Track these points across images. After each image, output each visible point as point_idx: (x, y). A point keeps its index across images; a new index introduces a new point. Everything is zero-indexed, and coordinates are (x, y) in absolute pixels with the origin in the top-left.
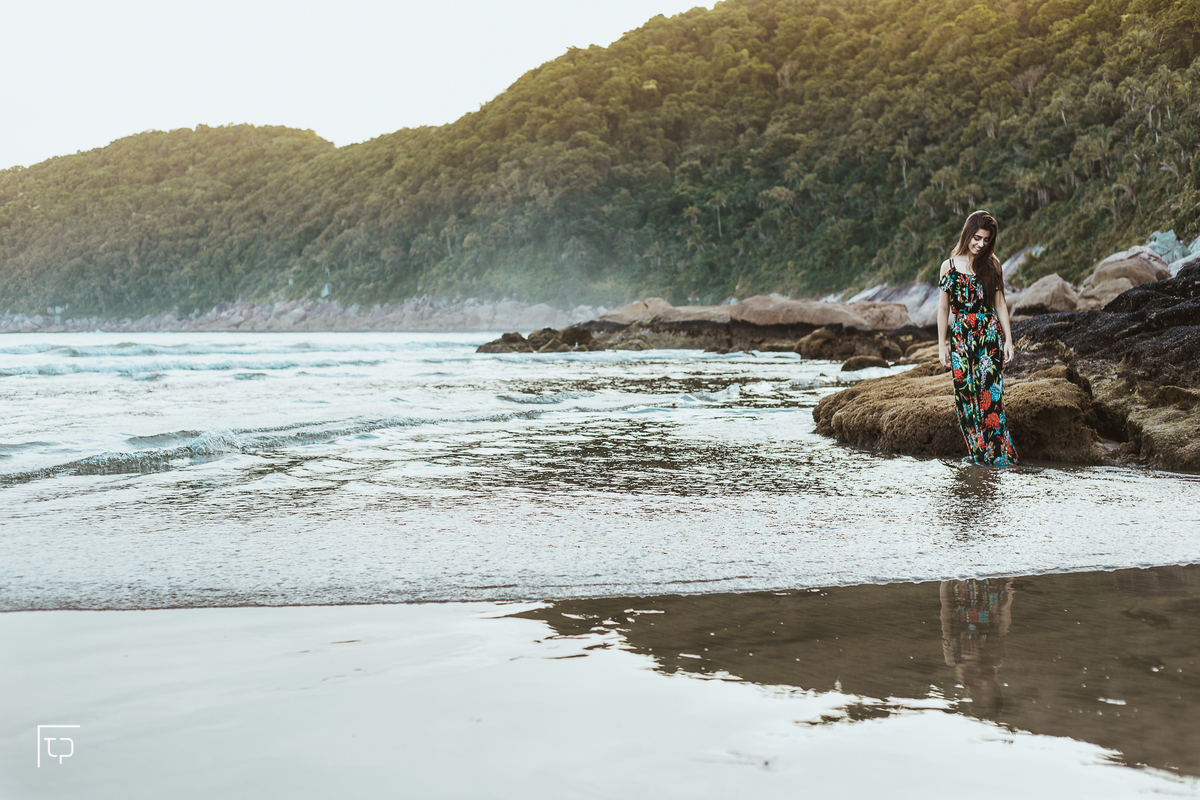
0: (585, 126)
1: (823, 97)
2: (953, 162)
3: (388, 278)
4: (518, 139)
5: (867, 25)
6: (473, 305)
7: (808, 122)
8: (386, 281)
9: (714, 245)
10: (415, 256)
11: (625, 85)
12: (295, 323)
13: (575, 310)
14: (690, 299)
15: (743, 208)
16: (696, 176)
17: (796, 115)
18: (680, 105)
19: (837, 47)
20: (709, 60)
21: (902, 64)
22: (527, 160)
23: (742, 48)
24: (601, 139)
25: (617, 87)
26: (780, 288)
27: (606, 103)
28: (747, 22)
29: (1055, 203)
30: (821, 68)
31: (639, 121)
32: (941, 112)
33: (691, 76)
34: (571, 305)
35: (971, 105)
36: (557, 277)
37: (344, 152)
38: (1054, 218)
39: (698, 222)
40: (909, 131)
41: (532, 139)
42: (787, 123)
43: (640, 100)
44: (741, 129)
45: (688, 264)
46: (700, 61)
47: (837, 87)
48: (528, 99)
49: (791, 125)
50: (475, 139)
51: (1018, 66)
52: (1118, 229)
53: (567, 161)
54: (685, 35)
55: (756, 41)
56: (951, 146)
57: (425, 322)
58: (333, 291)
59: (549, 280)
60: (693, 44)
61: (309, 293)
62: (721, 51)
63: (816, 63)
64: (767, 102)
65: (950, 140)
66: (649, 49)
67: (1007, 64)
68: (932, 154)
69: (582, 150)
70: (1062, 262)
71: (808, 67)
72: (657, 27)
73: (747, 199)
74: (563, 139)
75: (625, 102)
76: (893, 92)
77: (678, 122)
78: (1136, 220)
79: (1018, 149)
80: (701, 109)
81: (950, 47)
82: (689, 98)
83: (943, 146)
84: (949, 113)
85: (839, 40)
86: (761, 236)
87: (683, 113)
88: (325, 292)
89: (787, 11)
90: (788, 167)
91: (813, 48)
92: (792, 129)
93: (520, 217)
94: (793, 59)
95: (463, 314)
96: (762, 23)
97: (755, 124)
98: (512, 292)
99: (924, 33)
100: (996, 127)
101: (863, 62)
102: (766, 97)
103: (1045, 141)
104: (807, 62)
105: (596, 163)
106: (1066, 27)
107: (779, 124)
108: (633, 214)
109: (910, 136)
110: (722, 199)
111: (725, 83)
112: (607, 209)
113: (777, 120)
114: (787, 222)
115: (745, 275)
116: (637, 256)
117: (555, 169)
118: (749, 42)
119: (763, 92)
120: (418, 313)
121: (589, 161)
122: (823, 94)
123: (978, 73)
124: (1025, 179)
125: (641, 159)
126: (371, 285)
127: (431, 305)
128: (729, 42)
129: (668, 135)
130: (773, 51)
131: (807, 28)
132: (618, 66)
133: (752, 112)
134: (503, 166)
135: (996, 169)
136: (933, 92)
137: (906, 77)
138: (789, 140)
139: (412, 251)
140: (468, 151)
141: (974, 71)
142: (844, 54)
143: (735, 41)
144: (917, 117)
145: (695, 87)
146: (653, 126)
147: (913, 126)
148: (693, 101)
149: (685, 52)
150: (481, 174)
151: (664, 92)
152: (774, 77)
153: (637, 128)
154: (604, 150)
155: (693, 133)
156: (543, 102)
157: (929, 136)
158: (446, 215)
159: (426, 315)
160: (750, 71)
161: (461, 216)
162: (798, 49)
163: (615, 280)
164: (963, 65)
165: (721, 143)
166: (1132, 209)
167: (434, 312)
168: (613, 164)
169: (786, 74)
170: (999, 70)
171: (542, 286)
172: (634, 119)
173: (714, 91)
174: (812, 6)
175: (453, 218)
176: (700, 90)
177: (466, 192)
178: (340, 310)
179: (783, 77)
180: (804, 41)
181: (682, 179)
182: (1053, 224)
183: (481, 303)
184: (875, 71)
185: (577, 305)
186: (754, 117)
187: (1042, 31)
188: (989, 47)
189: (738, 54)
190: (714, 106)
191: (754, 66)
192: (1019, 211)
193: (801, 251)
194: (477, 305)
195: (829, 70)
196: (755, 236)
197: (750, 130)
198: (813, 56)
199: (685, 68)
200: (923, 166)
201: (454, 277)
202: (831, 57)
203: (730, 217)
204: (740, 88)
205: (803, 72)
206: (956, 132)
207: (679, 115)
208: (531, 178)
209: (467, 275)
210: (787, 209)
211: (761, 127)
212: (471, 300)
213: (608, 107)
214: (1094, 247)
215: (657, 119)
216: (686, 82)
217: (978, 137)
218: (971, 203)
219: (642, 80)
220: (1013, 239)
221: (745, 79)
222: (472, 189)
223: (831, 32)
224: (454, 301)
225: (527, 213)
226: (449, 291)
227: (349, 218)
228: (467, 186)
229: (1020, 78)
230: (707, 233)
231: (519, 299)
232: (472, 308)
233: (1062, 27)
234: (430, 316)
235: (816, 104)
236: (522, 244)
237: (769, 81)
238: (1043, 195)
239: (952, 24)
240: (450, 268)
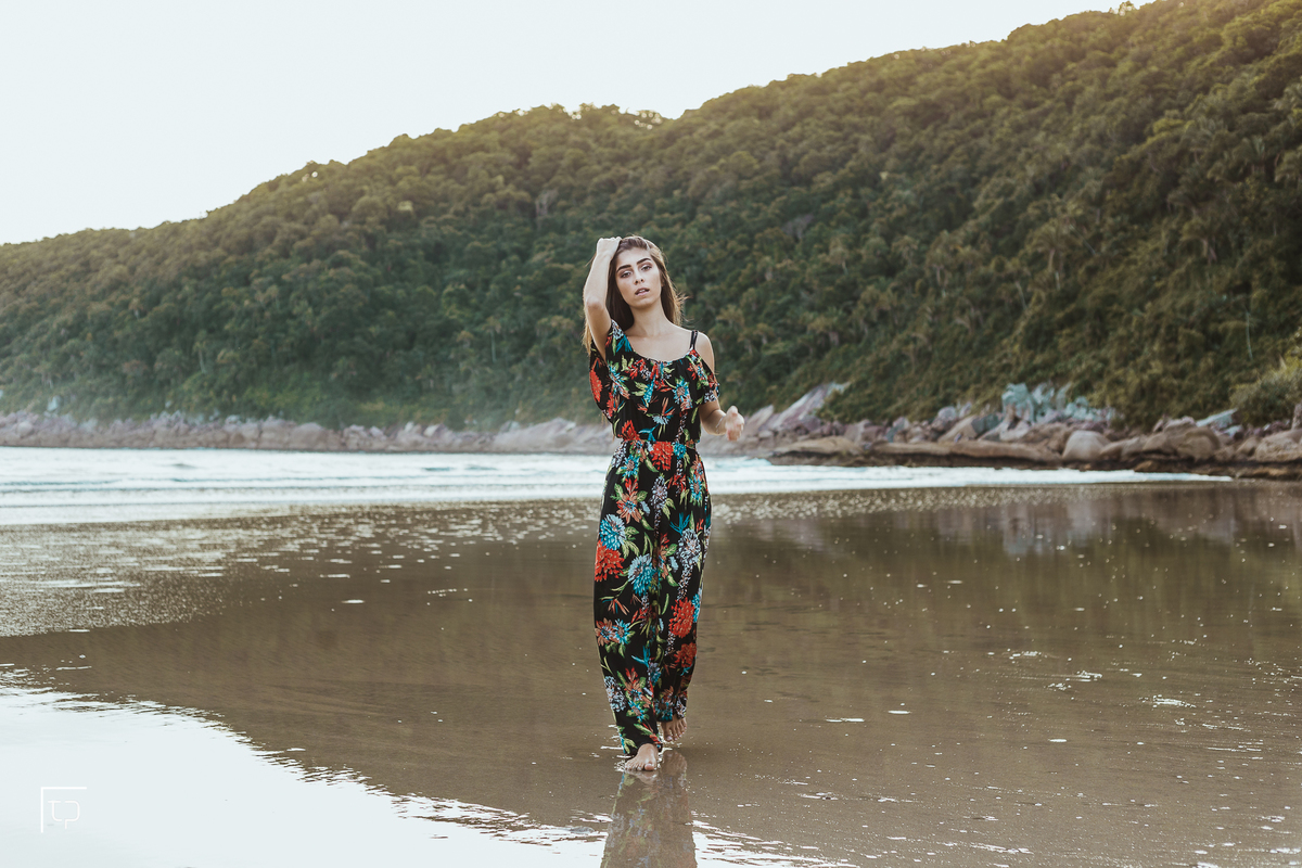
0: (345, 245)
1: (588, 229)
2: (734, 300)
3: (129, 392)
4: (270, 255)
5: (623, 159)
6: (235, 422)
7: (575, 253)
8: (126, 395)
9: (488, 369)
10: (161, 370)
11: (381, 205)
12: (22, 437)
13: (346, 431)
14: (467, 422)
15: (516, 334)
16: (463, 301)
17: (563, 246)
18: (439, 228)
19: (596, 180)
20: (463, 184)
21: (667, 202)
22: (285, 277)
23: (497, 174)
24: (362, 259)
25: (373, 207)
26: (565, 413)
27: (363, 223)
28: (499, 148)
29: (846, 345)
30: (581, 199)
31: (400, 243)
32: (718, 252)
33: (445, 199)
34: (342, 425)
35: (745, 248)
36: (325, 397)
37: (15, 252)
38: (847, 359)
39: (471, 346)
40: (687, 269)
41: (285, 255)
42: (553, 252)
43: (394, 221)
44: (503, 255)
45: (463, 387)
46: (453, 185)
47: (601, 221)
48: (274, 213)
49: (558, 254)
50: (219, 252)
51: (787, 214)
52: (917, 372)
53: (330, 280)
54: (434, 157)
55: (510, 168)
56: (730, 286)
57: (182, 439)
58: (61, 404)
59: (318, 399)
60: (442, 167)
61: (31, 405)
62: (476, 176)
63: (575, 194)
64: (528, 230)
65: (728, 280)
66: (400, 169)
67: (777, 211)
68: (713, 292)
69: (346, 270)
70: (867, 399)
71: (567, 197)
72: (404, 148)
73: (519, 325)
74: (323, 258)
75: (382, 222)
76: (665, 230)
77: (438, 245)
78: (933, 365)
79: (804, 294)
80: (460, 233)
81: (718, 191)
82: (446, 222)
83: (723, 286)
84: (725, 254)
85: (596, 174)
86: (541, 362)
87: (443, 236)
88: (53, 405)
89: (539, 140)
90: (564, 296)
91: (570, 180)
92: (560, 258)
93: (283, 335)
94: (551, 188)
95: (224, 432)
96: (513, 151)
97: (517, 251)
98: (278, 410)
99: (686, 173)
100: (774, 270)
101: (626, 197)
102: (525, 225)
103: (829, 289)
104: (566, 192)
105: (360, 283)
106: (829, 181)
107: (545, 253)
108: (401, 337)
109: (688, 274)
110: (495, 324)
111: (482, 209)
112: (374, 330)
113: (543, 249)
114: (567, 350)
115: (525, 400)
116: (407, 378)
117: (319, 287)
118: (504, 168)
119: (521, 220)
120: (172, 431)
121: (353, 281)
122: (587, 225)
123: (749, 217)
124: (818, 323)
125: (402, 280)
126: (111, 400)
127: (186, 422)
128: (483, 168)
129: (428, 257)
130: (527, 178)
131: (561, 158)
132: (369, 184)
133: (513, 238)
134: (257, 281)
135: (782, 311)
136: (705, 233)
137: (676, 216)
138: (558, 270)
139: (158, 365)
140: (215, 263)
141: (744, 215)
142: (603, 187)
143: (490, 166)
144: (692, 256)
145: (452, 210)
146: (413, 248)
147: (690, 264)
148: (450, 225)
149: (436, 173)
150: (231, 288)
151: (421, 213)
152: (532, 206)
153: (398, 250)
154: (366, 270)
155: (453, 257)
156: (290, 217)
157: (706, 275)
158: (195, 331)
159: (182, 431)
160: (508, 199)
161: (211, 331)
162: (556, 178)
163: (385, 401)
164: (733, 208)
165: (483, 268)
166: (929, 355)
167: (190, 429)
168: (376, 285)
169: (544, 202)
170: (770, 216)
171: (311, 405)
172: (395, 240)
173: (472, 216)
174: (563, 136)
175: (202, 333)
176: (456, 213)
177: (216, 307)
178: (74, 424)
179: (541, 206)
180: (559, 171)
181: (449, 304)
182: (847, 364)
183: (244, 421)
184: (639, 208)
185: (349, 425)
186: (516, 244)
187: (807, 181)
188: (755, 192)
189: (493, 181)
190: (472, 230)
191: (513, 193)
192: (812, 351)
193: (583, 378)
194: (239, 422)
195: (589, 202)
196: (533, 362)
197: (514, 258)
198: (571, 187)
199: (439, 190)
200: (704, 303)
201: (211, 393)
202: (590, 189)
203: (504, 342)
204: (498, 213)
205: (562, 203)
206: (734, 273)
207: (439, 239)
208: (293, 296)
209: (225, 392)
210: (568, 338)
211: (524, 255)
212: (233, 418)
213: (365, 227)
214: (895, 388)
215: (418, 241)
216: (442, 205)
217: (757, 279)
218: (765, 341)
219: (398, 201)
220: (809, 376)
221: (503, 205)
222: (223, 303)
223: (585, 164)
224: (211, 418)
225: (292, 331)
226: (206, 408)
227: (70, 328)
228: (218, 300)
229: (790, 225)
230: (481, 358)
231: (286, 417)
232: (233, 427)
233: (825, 180)
234: (187, 433)
235: (580, 235)
236: (287, 362)
237: (527, 209)
238: (834, 338)
239: (714, 168)
240: (206, 384)
